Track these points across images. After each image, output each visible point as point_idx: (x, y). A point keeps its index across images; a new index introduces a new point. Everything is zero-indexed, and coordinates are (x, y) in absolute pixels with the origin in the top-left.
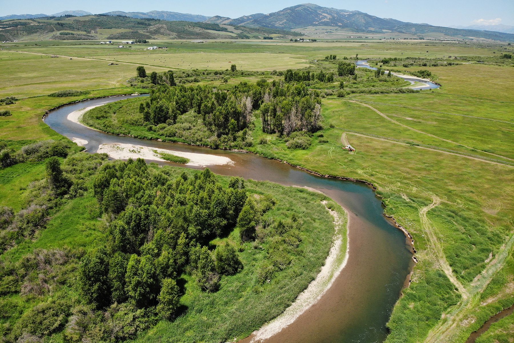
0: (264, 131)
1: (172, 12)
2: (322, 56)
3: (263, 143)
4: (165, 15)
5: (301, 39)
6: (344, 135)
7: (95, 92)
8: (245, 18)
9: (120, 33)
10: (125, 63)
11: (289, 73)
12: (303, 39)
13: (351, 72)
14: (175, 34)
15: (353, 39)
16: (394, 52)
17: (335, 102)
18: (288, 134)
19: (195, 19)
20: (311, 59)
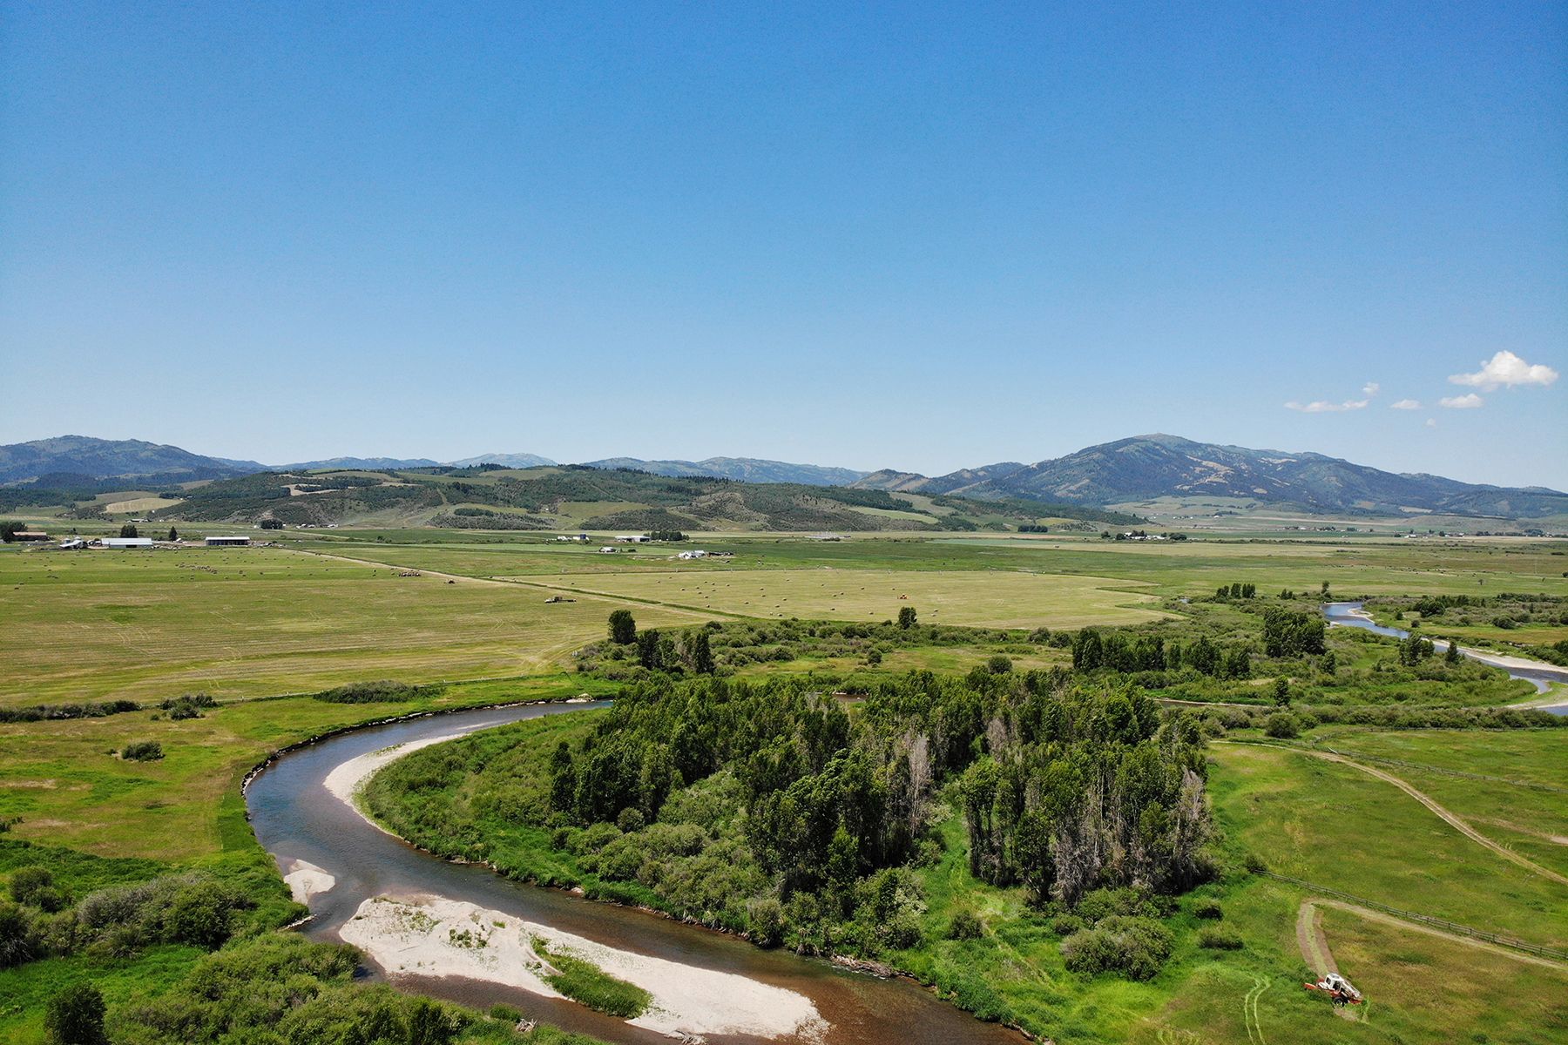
0: (975, 873)
1: (766, 462)
2: (1203, 585)
3: (962, 934)
4: (747, 468)
5: (1136, 534)
6: (1307, 915)
7: (461, 690)
8: (967, 475)
9: (616, 514)
10: (595, 598)
11: (1089, 642)
12: (1142, 534)
13: (1313, 642)
14: (763, 518)
15: (1304, 534)
16: (1449, 575)
17: (1263, 757)
18: (1072, 898)
19: (827, 478)
20: (1171, 592)
